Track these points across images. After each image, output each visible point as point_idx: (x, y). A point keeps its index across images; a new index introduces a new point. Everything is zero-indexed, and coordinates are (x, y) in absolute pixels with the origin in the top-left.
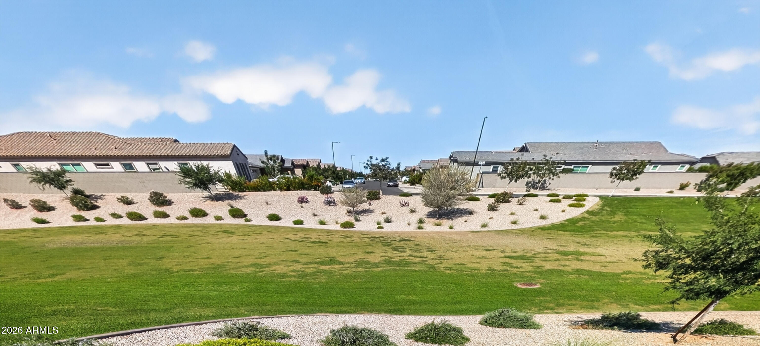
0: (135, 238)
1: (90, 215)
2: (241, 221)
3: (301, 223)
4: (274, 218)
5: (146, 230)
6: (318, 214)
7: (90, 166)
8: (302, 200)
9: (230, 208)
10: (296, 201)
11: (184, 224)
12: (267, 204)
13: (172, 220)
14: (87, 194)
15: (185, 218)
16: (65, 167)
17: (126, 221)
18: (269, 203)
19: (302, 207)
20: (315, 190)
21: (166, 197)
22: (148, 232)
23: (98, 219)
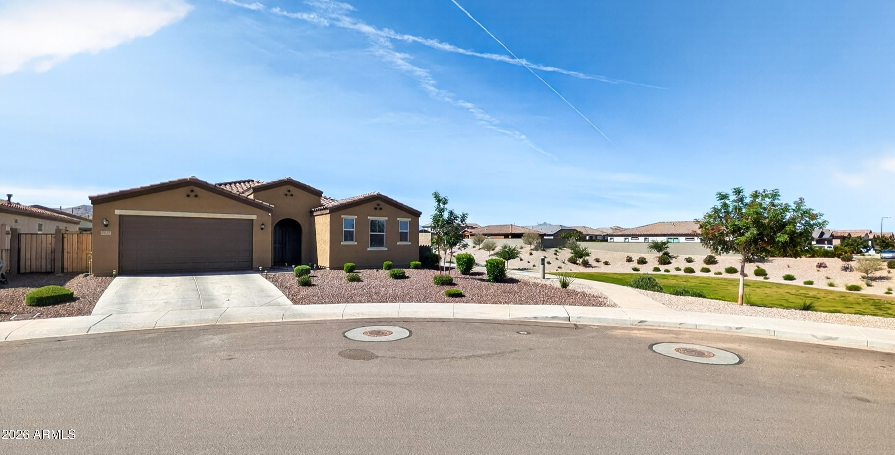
0: (683, 283)
1: (663, 268)
2: (761, 279)
3: (811, 283)
4: (789, 278)
5: (691, 279)
6: (831, 277)
7: (682, 239)
8: (820, 266)
9: (757, 268)
10: (815, 266)
11: (718, 277)
12: (789, 267)
13: (711, 274)
14: (670, 255)
15: (720, 274)
16: (670, 240)
17: (682, 273)
18: (790, 266)
19: (818, 271)
20: (839, 257)
21: (715, 259)
22: (692, 281)
23: (667, 271)
